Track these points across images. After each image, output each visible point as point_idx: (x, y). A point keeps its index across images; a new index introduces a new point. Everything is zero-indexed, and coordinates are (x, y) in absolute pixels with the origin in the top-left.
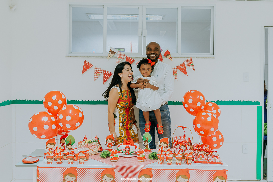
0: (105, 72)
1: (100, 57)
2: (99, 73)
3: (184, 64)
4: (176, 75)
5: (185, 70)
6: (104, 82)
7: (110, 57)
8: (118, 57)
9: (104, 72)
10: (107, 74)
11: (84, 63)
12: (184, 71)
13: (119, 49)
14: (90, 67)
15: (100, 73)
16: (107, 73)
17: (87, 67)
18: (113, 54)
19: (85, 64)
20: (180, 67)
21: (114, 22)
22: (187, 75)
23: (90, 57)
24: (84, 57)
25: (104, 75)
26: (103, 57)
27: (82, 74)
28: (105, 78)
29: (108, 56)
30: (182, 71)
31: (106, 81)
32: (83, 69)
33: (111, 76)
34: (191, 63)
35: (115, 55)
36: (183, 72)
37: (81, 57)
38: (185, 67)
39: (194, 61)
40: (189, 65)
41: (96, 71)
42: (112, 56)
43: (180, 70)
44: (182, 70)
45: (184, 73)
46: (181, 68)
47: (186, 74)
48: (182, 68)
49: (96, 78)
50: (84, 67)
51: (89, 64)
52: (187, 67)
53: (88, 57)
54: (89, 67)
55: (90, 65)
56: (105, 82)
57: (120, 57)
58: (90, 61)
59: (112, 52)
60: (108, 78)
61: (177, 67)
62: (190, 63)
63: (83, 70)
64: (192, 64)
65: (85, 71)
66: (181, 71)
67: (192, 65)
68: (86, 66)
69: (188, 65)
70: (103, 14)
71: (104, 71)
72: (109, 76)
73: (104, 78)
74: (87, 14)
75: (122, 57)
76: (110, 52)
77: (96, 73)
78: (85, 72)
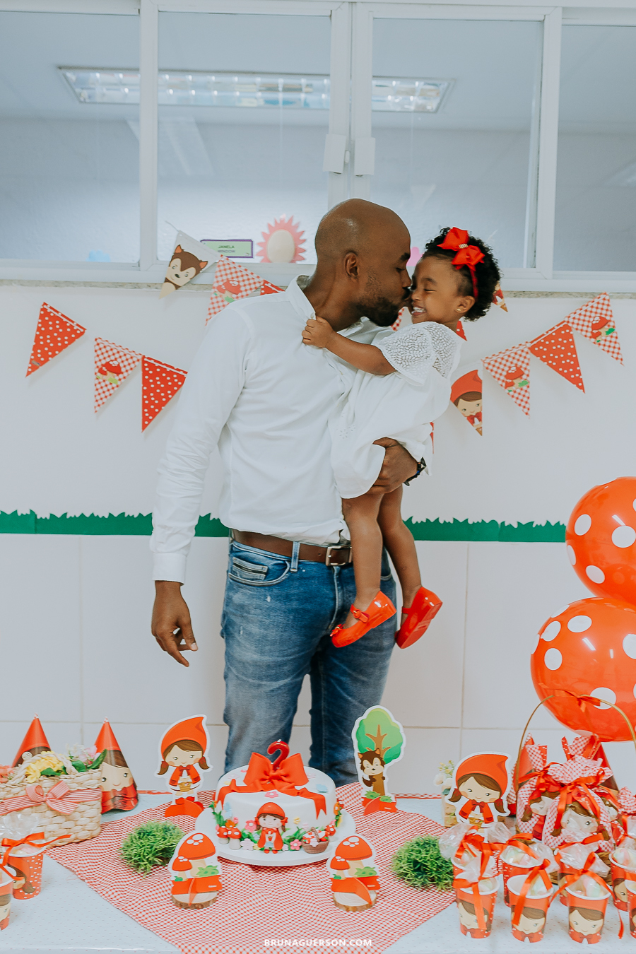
0: (151, 366)
1: (121, 285)
2: (117, 370)
3: (566, 327)
4: (525, 388)
5: (571, 358)
6: (145, 418)
7: (177, 287)
8: (219, 288)
9: (144, 368)
10: (163, 380)
11: (34, 321)
12: (567, 366)
13: (225, 245)
14: (71, 341)
15: (123, 370)
16: (159, 374)
17: (54, 340)
18: (192, 271)
19: (44, 323)
20: (544, 345)
21: (201, 125)
22: (582, 388)
23: (68, 283)
24: (37, 283)
25: (145, 382)
26: (136, 286)
27: (29, 373)
28: (149, 398)
29: (167, 280)
30: (556, 368)
31: (154, 414)
32: (35, 348)
33: (179, 387)
34: (603, 322)
35: (205, 278)
36: (561, 373)
37: (21, 283)
38: (573, 343)
39: (621, 313)
40: (594, 336)
41: (104, 362)
42: (188, 280)
43: (543, 360)
44: (554, 360)
45: (567, 376)
46: (550, 350)
47: (578, 382)
48: (558, 352)
49: (102, 398)
50: (37, 339)
51: (63, 324)
52: (584, 346)
53: (57, 284)
54: (63, 340)
55: (71, 327)
56: (150, 421)
57: (227, 284)
58: (69, 306)
59: (187, 260)
60: (168, 399)
61: (529, 345)
62: (600, 326)
63: (35, 354)
64: (612, 330)
65: (47, 360)
66: (551, 365)
67: (608, 333)
68: (47, 332)
69: (589, 334)
70: (137, 70)
71: (144, 362)
72: (171, 388)
73: (144, 400)
74: (63, 71)
75: (239, 286)
76: (178, 262)
77: (101, 371)
78: (42, 363)
